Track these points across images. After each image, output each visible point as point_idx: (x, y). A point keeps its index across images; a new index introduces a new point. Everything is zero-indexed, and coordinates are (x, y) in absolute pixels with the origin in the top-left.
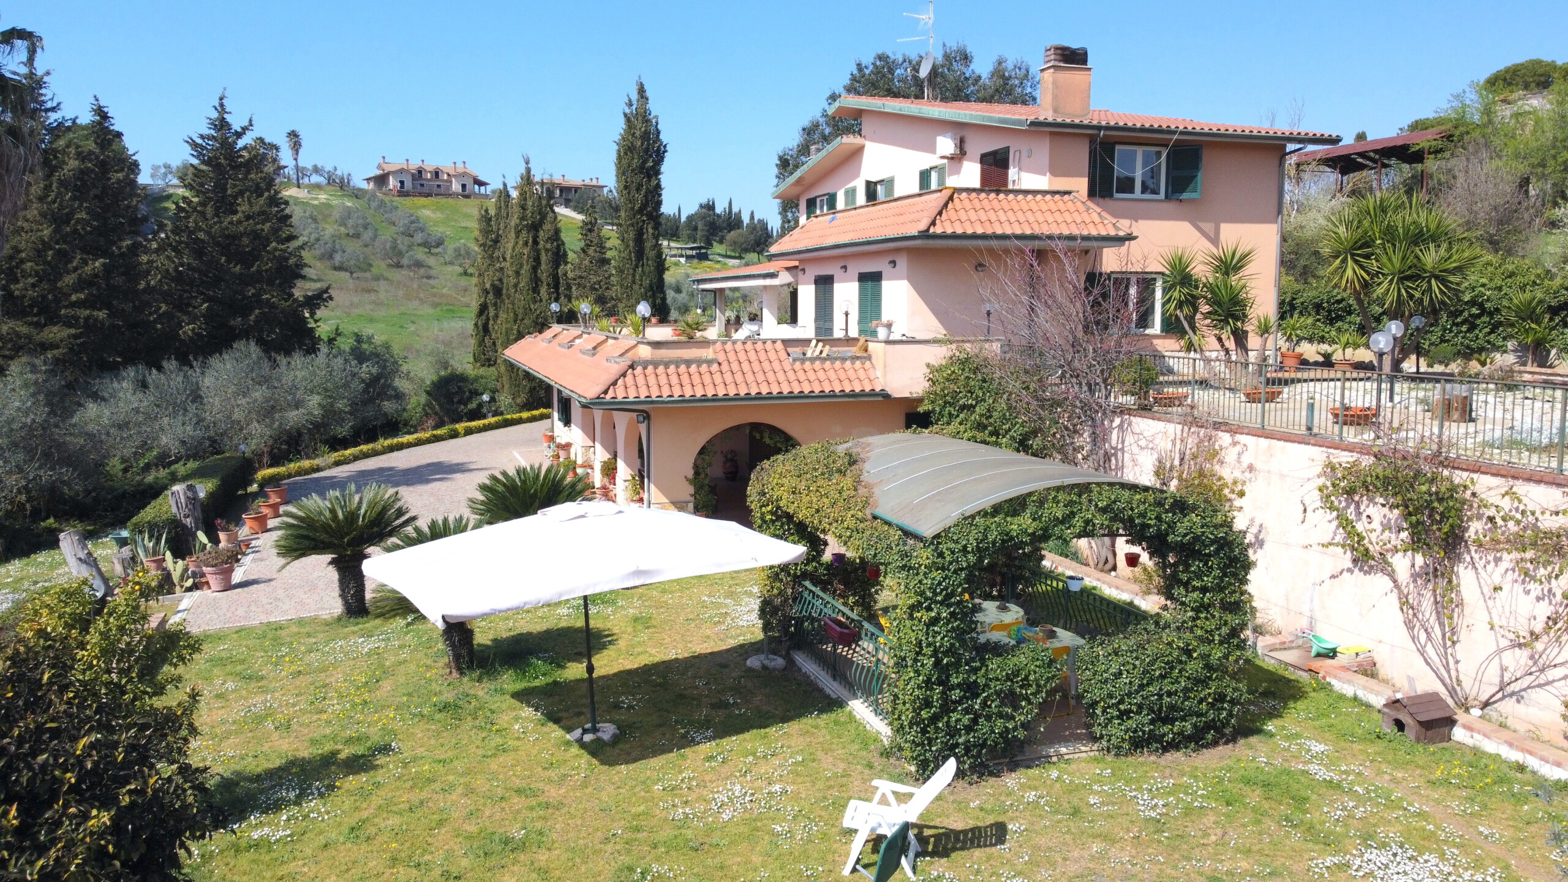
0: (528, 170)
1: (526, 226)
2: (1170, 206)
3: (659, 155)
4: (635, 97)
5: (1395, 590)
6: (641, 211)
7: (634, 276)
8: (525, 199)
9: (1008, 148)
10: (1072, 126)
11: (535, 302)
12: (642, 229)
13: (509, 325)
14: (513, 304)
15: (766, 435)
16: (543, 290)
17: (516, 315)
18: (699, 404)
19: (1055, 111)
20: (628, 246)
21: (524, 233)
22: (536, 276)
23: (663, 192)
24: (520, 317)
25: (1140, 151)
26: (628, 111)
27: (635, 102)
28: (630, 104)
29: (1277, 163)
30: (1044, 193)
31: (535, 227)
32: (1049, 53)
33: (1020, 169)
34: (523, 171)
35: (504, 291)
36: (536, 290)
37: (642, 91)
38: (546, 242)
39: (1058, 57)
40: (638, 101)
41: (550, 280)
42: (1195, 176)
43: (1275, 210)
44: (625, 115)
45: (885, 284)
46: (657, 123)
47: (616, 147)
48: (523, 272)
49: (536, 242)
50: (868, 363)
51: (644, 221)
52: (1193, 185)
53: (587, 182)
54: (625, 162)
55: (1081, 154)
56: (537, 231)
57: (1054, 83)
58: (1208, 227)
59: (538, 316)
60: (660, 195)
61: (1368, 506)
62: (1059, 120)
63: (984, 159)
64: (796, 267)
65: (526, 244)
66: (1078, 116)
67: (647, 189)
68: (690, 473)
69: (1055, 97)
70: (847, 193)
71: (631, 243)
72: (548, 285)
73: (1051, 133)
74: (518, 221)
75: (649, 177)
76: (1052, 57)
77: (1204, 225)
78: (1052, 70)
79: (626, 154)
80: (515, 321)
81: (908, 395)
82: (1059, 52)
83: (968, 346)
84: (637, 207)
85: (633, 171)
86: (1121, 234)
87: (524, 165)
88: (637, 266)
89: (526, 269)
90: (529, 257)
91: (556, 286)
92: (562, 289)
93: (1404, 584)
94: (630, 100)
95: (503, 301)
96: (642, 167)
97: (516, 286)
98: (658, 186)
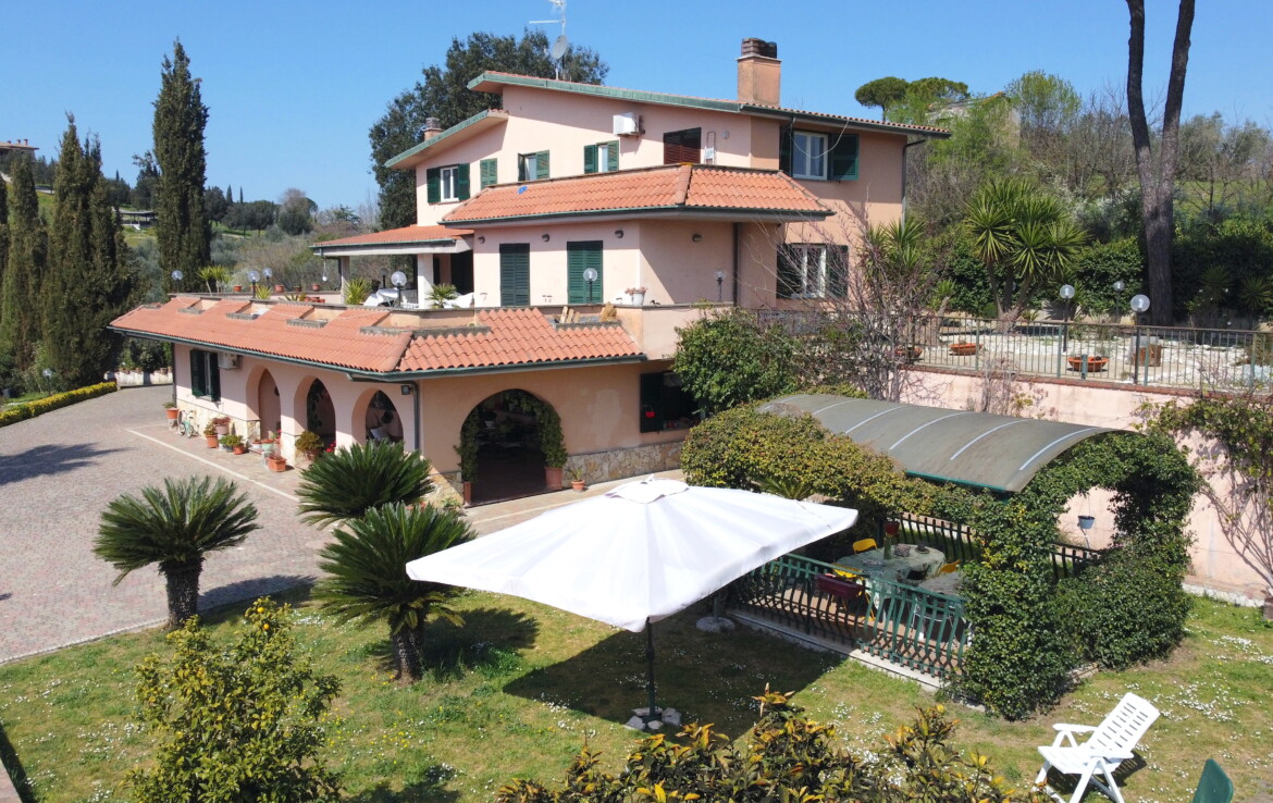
0: (73, 129)
1: (75, 188)
2: (831, 187)
3: (200, 117)
4: (172, 58)
5: (1213, 506)
6: (184, 175)
7: (180, 242)
8: (72, 159)
9: (700, 129)
10: (766, 111)
11: (88, 270)
12: (186, 194)
13: (56, 295)
14: (61, 272)
15: (524, 401)
16: (97, 258)
17: (64, 284)
18: (485, 373)
19: (756, 97)
20: (172, 211)
21: (71, 196)
22: (87, 242)
23: (206, 157)
24: (69, 286)
25: (809, 137)
26: (166, 73)
27: (172, 64)
28: (168, 65)
29: (900, 151)
30: (745, 170)
31: (85, 190)
32: (747, 45)
33: (715, 149)
34: (67, 130)
35: (49, 258)
36: (88, 257)
37: (180, 53)
38: (99, 205)
39: (756, 49)
40: (176, 62)
41: (104, 246)
42: (853, 161)
43: (900, 194)
44: (164, 76)
45: (606, 253)
46: (198, 86)
47: (155, 109)
48: (72, 237)
49: (86, 205)
50: (618, 328)
51: (188, 186)
52: (851, 168)
53: (15, 143)
54: (166, 125)
55: (773, 138)
56: (87, 194)
57: (754, 72)
58: (857, 205)
59: (91, 285)
60: (204, 160)
61: (1183, 438)
62: (757, 105)
63: (668, 139)
64: (472, 235)
65: (74, 207)
66: (770, 104)
67: (191, 153)
68: (458, 443)
69: (755, 85)
70: (484, 165)
71: (176, 209)
72: (103, 251)
73: (752, 117)
74: (65, 183)
75: (193, 141)
76: (752, 49)
77: (854, 204)
78: (752, 61)
79: (166, 116)
80: (64, 290)
81: (660, 357)
82: (757, 44)
83: (720, 310)
84: (180, 172)
85: (175, 134)
86: (824, 210)
87: (68, 123)
88: (183, 232)
89: (76, 233)
90: (79, 222)
91: (112, 253)
92: (118, 256)
93: (1222, 500)
94: (167, 62)
95: (47, 268)
96: (184, 132)
97: (63, 252)
98: (202, 152)
